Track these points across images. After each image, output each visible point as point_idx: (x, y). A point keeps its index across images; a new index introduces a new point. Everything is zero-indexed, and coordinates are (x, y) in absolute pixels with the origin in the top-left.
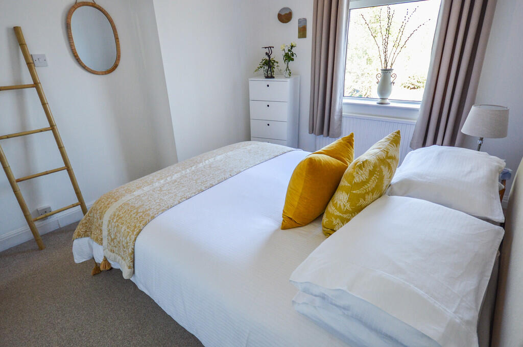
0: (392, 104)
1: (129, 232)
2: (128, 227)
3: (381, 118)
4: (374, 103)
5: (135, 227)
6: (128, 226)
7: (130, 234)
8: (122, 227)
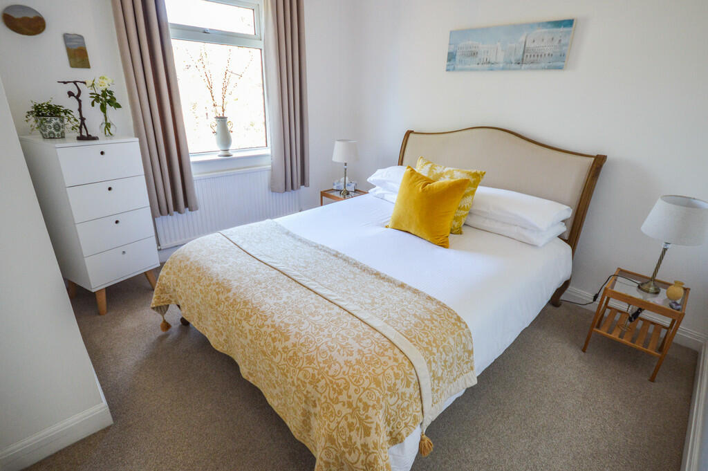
0: (235, 155)
1: (459, 335)
2: (453, 333)
3: (225, 172)
4: (215, 157)
5: (454, 324)
6: (451, 333)
7: (462, 333)
8: (449, 343)
